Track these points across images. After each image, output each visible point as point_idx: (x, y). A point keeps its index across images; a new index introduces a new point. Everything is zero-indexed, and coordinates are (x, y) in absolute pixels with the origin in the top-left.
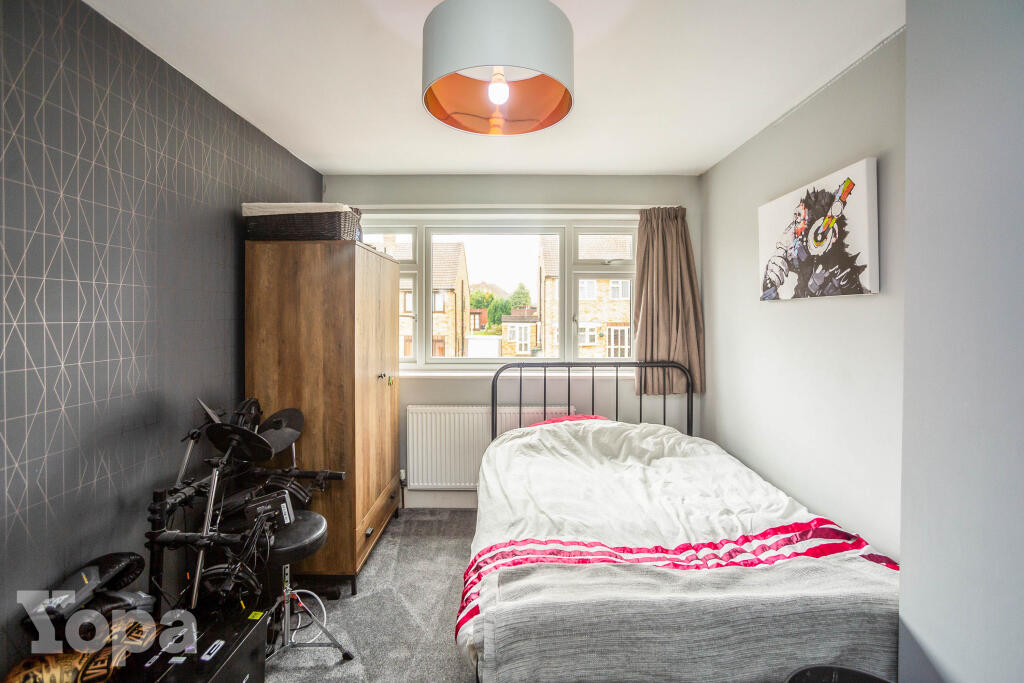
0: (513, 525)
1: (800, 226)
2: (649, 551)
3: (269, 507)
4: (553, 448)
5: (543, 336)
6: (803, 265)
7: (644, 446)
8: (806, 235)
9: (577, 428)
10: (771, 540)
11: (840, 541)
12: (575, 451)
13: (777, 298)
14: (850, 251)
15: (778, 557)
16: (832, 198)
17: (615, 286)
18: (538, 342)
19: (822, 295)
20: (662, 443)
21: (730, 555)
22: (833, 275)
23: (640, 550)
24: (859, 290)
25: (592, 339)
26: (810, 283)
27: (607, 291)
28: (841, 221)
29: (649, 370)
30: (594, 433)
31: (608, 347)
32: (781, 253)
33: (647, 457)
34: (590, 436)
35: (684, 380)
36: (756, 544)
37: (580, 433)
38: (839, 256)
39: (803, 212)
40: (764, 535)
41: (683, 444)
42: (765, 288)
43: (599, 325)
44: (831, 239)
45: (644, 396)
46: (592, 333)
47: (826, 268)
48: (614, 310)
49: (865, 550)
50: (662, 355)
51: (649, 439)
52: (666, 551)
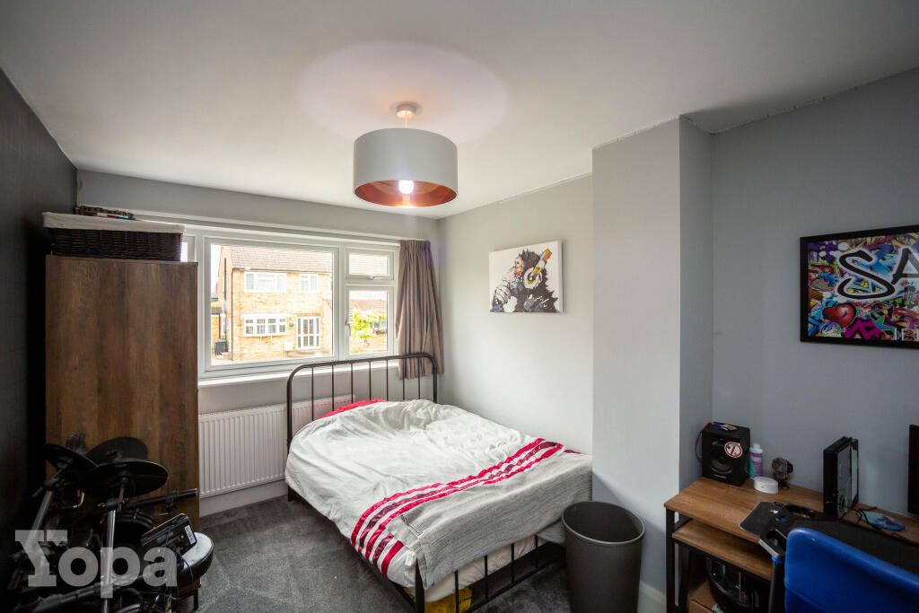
0: (375, 489)
1: (519, 270)
2: (465, 480)
3: (172, 534)
4: (356, 430)
5: (229, 328)
6: (521, 293)
7: (418, 416)
8: (523, 275)
9: (369, 411)
10: (522, 456)
11: (551, 448)
12: (372, 429)
13: (503, 311)
14: (550, 289)
15: (531, 463)
16: (538, 258)
17: (305, 279)
18: (223, 334)
19: (533, 311)
20: (428, 412)
21: (508, 469)
22: (539, 301)
23: (462, 481)
24: (554, 311)
25: (283, 329)
26: (525, 304)
27: (297, 284)
28: (544, 272)
29: (408, 360)
30: (383, 413)
31: (298, 336)
32: (506, 284)
33: (422, 424)
34: (381, 415)
35: (431, 365)
36: (516, 460)
37: (373, 415)
38: (542, 290)
39: (520, 262)
40: (517, 455)
41: (441, 411)
42: (494, 304)
43: (289, 316)
44: (537, 281)
45: (406, 380)
46: (282, 324)
47: (535, 297)
48: (303, 302)
49: (563, 449)
50: (416, 349)
51: (420, 410)
52: (475, 478)
